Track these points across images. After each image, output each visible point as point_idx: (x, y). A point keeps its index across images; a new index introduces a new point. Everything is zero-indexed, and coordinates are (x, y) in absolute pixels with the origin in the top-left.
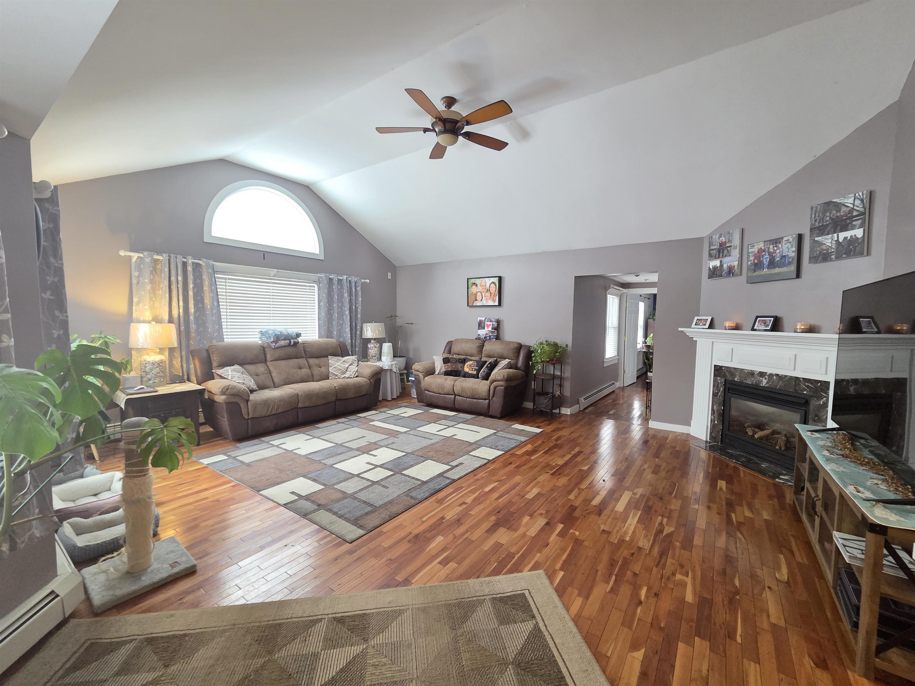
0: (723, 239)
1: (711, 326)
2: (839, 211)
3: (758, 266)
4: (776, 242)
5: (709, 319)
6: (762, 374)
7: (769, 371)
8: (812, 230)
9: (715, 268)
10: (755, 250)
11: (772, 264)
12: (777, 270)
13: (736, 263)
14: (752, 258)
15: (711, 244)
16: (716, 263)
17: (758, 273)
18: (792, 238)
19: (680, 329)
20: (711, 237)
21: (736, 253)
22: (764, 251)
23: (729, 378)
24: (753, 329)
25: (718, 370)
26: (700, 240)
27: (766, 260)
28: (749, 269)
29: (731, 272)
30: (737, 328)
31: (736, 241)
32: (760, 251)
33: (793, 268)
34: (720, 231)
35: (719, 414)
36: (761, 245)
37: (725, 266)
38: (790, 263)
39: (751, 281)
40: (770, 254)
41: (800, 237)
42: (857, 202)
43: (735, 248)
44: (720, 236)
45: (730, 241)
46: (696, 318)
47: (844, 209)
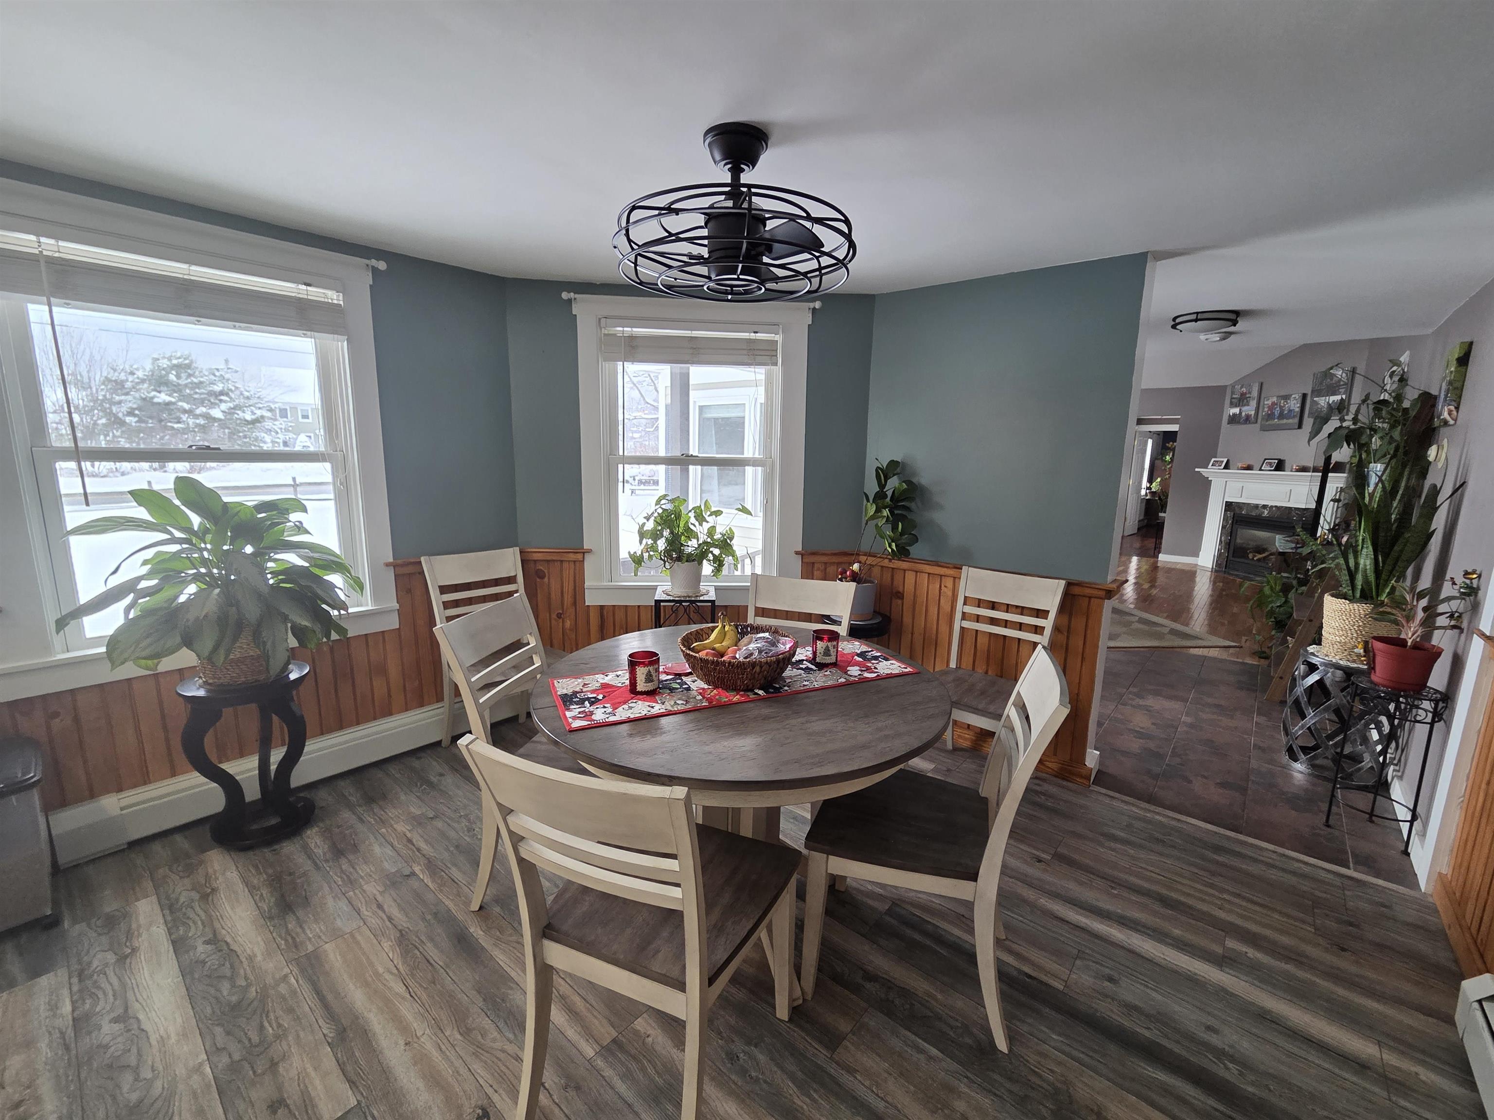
0: (1244, 390)
1: (1227, 467)
2: (1332, 380)
3: (1270, 416)
4: (1286, 398)
5: (1225, 460)
6: (1265, 507)
7: (1270, 504)
8: (1313, 391)
9: (1234, 415)
10: (1269, 402)
11: (1281, 416)
12: (1285, 421)
13: (1253, 413)
14: (1266, 410)
15: (1233, 393)
16: (1236, 410)
17: (1269, 422)
18: (1297, 396)
19: (1197, 470)
20: (1233, 387)
21: (1253, 403)
22: (1276, 404)
23: (1237, 511)
24: (1261, 470)
25: (1229, 506)
26: (1225, 387)
27: (1277, 412)
28: (1263, 419)
29: (1248, 419)
30: (1249, 468)
31: (1255, 394)
32: (1273, 404)
33: (1296, 420)
34: (1242, 381)
35: (1226, 544)
36: (1275, 399)
37: (1243, 414)
38: (1294, 417)
39: (1264, 429)
40: (1280, 407)
41: (1304, 396)
42: (1344, 375)
43: (1254, 399)
44: (1241, 388)
45: (1250, 393)
46: (1213, 460)
47: (1335, 379)
